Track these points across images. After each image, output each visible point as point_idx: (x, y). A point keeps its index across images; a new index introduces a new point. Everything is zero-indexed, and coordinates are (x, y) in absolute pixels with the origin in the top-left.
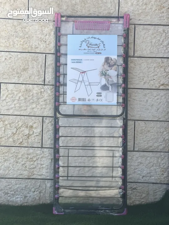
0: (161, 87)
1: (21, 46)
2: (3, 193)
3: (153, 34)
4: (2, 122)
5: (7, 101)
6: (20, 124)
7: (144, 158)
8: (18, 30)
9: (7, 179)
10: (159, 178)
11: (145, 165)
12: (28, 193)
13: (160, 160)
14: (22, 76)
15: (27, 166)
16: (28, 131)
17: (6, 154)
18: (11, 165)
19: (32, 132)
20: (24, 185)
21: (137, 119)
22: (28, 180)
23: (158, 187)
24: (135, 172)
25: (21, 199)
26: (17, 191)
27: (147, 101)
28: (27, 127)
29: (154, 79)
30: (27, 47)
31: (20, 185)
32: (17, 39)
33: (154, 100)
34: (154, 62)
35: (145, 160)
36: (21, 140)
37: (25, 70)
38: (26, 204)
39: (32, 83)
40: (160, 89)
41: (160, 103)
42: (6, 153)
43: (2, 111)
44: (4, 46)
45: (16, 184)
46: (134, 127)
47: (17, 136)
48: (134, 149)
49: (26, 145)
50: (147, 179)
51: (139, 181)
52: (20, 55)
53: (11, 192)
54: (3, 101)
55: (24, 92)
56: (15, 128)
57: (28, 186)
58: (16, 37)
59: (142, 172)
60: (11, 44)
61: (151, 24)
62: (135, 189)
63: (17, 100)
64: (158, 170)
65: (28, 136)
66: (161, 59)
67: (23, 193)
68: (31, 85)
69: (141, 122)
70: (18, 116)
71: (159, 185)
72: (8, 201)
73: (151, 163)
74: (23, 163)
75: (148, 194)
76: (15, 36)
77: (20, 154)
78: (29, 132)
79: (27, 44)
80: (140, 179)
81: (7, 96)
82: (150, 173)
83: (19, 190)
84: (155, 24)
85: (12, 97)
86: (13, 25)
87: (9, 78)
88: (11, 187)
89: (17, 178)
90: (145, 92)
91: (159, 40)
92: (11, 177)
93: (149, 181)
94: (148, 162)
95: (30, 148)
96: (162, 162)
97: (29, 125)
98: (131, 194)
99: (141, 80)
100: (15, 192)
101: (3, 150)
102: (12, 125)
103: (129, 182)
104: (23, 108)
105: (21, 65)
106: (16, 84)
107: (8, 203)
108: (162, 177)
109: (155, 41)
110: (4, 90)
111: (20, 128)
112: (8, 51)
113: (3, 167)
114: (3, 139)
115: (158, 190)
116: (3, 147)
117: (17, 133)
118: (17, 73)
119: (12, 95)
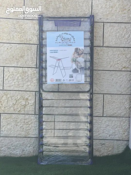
0: (123, 69)
1: (19, 39)
2: (7, 148)
3: (117, 30)
4: (5, 95)
5: (9, 80)
6: (19, 97)
7: (110, 122)
8: (16, 27)
9: (9, 138)
10: (121, 136)
11: (111, 127)
12: (25, 148)
13: (122, 123)
14: (20, 61)
15: (24, 128)
16: (25, 102)
18: (12, 127)
19: (28, 103)
20: (22, 142)
21: (105, 93)
22: (25, 138)
23: (121, 143)
24: (104, 132)
25: (20, 152)
26: (17, 146)
27: (113, 79)
29: (118, 64)
30: (23, 40)
31: (19, 142)
32: (16, 34)
33: (118, 79)
34: (118, 51)
36: (20, 109)
37: (22, 57)
38: (23, 156)
40: (122, 70)
41: (122, 81)
42: (9, 119)
43: (6, 87)
44: (6, 39)
45: (16, 141)
46: (103, 99)
47: (16, 106)
48: (103, 115)
49: (23, 112)
50: (112, 137)
51: (107, 138)
52: (18, 46)
53: (13, 147)
54: (6, 80)
55: (21, 73)
56: (15, 100)
57: (25, 143)
58: (15, 32)
59: (109, 132)
60: (11, 37)
61: (116, 22)
62: (104, 144)
63: (16, 79)
64: (121, 130)
65: (24, 106)
66: (123, 48)
67: (21, 148)
68: (26, 68)
69: (108, 95)
70: (17, 91)
71: (121, 141)
73: (116, 125)
74: (21, 126)
75: (113, 148)
77: (19, 119)
79: (23, 38)
81: (9, 76)
82: (115, 133)
84: (119, 22)
85: (13, 77)
86: (13, 23)
87: (10, 63)
88: (13, 143)
89: (17, 137)
90: (111, 73)
91: (122, 34)
92: (12, 136)
93: (114, 138)
94: (113, 124)
95: (26, 115)
96: (124, 125)
97: (25, 98)
98: (101, 148)
99: (108, 64)
100: (15, 147)
101: (6, 116)
102: (13, 98)
103: (99, 139)
104: (21, 85)
105: (19, 53)
106: (15, 68)
107: (10, 155)
108: (123, 136)
109: (119, 35)
110: (7, 72)
111: (19, 100)
112: (9, 43)
113: (6, 129)
114: (6, 108)
115: (121, 145)
116: (6, 114)
117: (17, 104)
118: (16, 59)
119: (13, 76)
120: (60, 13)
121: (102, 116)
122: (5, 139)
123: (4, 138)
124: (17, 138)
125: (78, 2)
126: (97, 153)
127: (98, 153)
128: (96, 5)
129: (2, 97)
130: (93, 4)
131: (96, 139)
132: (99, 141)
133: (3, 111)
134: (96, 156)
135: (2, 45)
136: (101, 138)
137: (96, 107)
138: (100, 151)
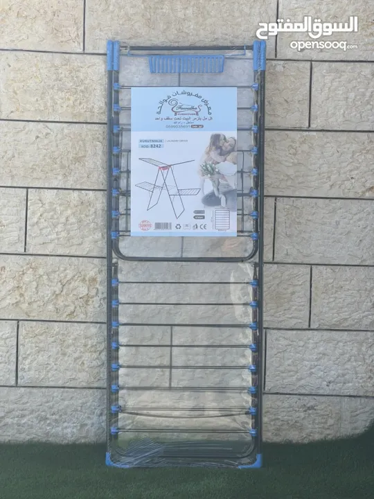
0: (367, 195)
1: (70, 110)
2: (37, 418)
3: (350, 81)
4: (31, 270)
5: (41, 227)
6: (70, 273)
7: (330, 344)
8: (63, 75)
9: (43, 390)
10: (362, 386)
11: (333, 358)
12: (89, 418)
13: (364, 349)
14: (73, 173)
15: (85, 362)
16: (86, 290)
17: (41, 338)
18: (51, 360)
19: (95, 291)
20: (80, 401)
21: (316, 262)
22: (87, 391)
23: (361, 404)
24: (311, 373)
25: (75, 430)
26: (66, 414)
27: (338, 223)
28: (84, 280)
29: (352, 178)
30: (82, 111)
31: (71, 402)
32: (61, 95)
33: (351, 221)
34: (353, 141)
35: (332, 349)
36: (72, 308)
37: (78, 160)
38: (83, 441)
39: (92, 188)
40: (364, 197)
41: (365, 228)
42: (41, 335)
43: (32, 247)
44: (33, 109)
45: (62, 399)
46: (309, 280)
47: (62, 299)
48: (309, 326)
49: (81, 317)
50: (337, 389)
51: (321, 392)
52: (67, 129)
53: (53, 415)
54: (33, 225)
55: (76, 206)
56: (59, 284)
57: (88, 404)
58: (60, 89)
59: (326, 374)
60: (49, 104)
61: (346, 59)
62: (312, 408)
63: (61, 223)
64: (361, 369)
65: (85, 299)
66: (366, 134)
67: (77, 418)
68: (91, 192)
69: (325, 267)
70: (64, 258)
71: (363, 400)
72: (47, 434)
73: (346, 354)
74: (76, 355)
75: (340, 419)
76: (56, 88)
77: (69, 336)
78: (89, 290)
79: (82, 106)
80: (322, 388)
81: (41, 215)
82: (344, 375)
83: (69, 412)
84: (354, 60)
85: (52, 218)
86: (53, 65)
87: (46, 177)
88: (53, 405)
89: (64, 387)
90: (334, 205)
91: (364, 95)
92: (52, 384)
93: (342, 391)
94: (338, 352)
95: (91, 325)
96: (370, 352)
97: (88, 276)
98: (304, 419)
99: (325, 180)
100: (61, 416)
101: (34, 329)
102: (52, 277)
103: (299, 395)
104: (75, 241)
105: (69, 150)
106: (60, 190)
107: (46, 439)
108: (368, 384)
109: (356, 97)
110: (38, 203)
111: (69, 282)
112: (42, 120)
113: (34, 364)
114: (35, 306)
115: (361, 410)
116: (35, 322)
117: (64, 293)
118: (63, 167)
119: (51, 214)
120: (188, 34)
121: (307, 327)
122: (30, 393)
123: (28, 390)
124: (66, 389)
125: (237, 4)
126: (293, 433)
127: (297, 433)
128: (290, 10)
129: (23, 274)
130: (280, 9)
131: (291, 392)
132: (300, 399)
133: (26, 313)
134: (291, 442)
135: (22, 127)
136: (303, 391)
137: (288, 302)
138: (301, 429)
